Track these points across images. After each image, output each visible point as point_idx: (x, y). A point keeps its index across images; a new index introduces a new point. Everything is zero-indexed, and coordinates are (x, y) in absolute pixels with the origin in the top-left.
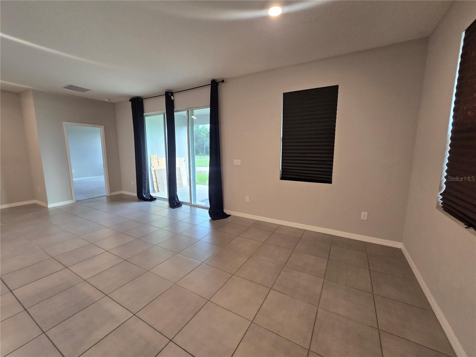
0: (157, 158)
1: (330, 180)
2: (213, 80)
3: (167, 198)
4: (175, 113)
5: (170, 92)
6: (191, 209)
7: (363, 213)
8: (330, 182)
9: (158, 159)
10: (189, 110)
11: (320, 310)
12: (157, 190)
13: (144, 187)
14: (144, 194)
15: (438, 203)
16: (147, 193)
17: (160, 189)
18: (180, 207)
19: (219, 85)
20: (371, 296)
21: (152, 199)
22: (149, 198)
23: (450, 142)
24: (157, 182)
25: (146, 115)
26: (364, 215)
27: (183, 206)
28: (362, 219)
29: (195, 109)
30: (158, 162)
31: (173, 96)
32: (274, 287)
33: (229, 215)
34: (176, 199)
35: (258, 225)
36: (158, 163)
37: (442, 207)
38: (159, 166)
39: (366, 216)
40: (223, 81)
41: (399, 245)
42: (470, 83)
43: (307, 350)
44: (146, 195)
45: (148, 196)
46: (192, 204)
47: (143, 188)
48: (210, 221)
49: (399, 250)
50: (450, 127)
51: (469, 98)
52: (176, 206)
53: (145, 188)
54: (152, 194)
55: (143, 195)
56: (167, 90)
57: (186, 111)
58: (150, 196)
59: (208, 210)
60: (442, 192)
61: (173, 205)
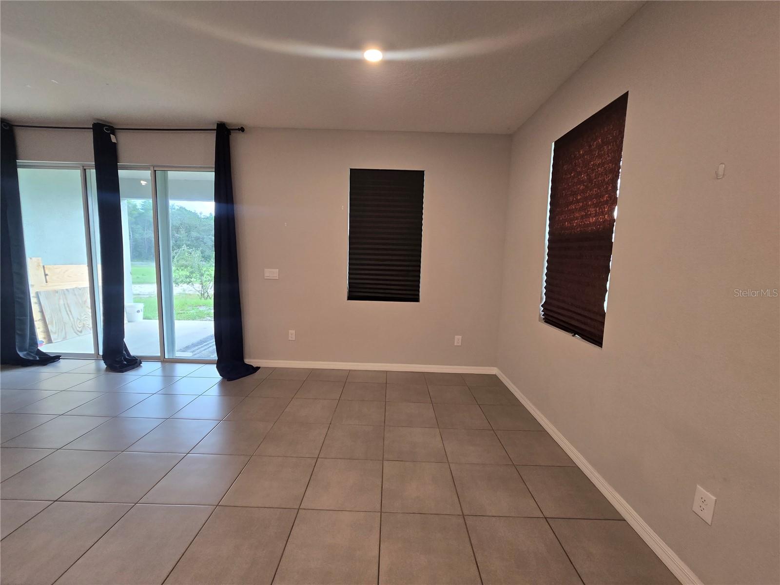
0: (42, 265)
1: (416, 297)
2: (221, 124)
3: (93, 353)
4: (119, 171)
5: (109, 126)
6: (164, 369)
7: (457, 337)
8: (416, 299)
9: (44, 267)
10: (158, 171)
11: (453, 467)
12: (44, 338)
13: (19, 335)
14: (21, 350)
15: (540, 315)
16: (30, 346)
17: (53, 337)
18: (137, 366)
19: (232, 134)
20: (492, 432)
21: (47, 360)
22: (38, 359)
23: (547, 251)
24: (44, 319)
25: (21, 164)
26: (458, 340)
27: (144, 364)
28: (455, 345)
29: (170, 169)
30: (46, 275)
31: (114, 134)
32: (386, 456)
33: (258, 368)
34: (124, 352)
35: (314, 375)
36: (44, 277)
37: (544, 319)
38: (49, 284)
39: (460, 341)
40: (242, 129)
41: (493, 371)
42: (564, 194)
43: (462, 516)
44: (25, 352)
45: (32, 353)
46: (166, 357)
47: (17, 337)
48: (222, 384)
49: (495, 377)
50: (547, 236)
51: (565, 209)
52: (126, 366)
53: (23, 336)
54: (44, 348)
55: (19, 353)
56: (98, 120)
57: (150, 171)
58: (39, 353)
59: (216, 365)
60: (543, 303)
61: (118, 366)
